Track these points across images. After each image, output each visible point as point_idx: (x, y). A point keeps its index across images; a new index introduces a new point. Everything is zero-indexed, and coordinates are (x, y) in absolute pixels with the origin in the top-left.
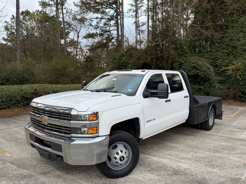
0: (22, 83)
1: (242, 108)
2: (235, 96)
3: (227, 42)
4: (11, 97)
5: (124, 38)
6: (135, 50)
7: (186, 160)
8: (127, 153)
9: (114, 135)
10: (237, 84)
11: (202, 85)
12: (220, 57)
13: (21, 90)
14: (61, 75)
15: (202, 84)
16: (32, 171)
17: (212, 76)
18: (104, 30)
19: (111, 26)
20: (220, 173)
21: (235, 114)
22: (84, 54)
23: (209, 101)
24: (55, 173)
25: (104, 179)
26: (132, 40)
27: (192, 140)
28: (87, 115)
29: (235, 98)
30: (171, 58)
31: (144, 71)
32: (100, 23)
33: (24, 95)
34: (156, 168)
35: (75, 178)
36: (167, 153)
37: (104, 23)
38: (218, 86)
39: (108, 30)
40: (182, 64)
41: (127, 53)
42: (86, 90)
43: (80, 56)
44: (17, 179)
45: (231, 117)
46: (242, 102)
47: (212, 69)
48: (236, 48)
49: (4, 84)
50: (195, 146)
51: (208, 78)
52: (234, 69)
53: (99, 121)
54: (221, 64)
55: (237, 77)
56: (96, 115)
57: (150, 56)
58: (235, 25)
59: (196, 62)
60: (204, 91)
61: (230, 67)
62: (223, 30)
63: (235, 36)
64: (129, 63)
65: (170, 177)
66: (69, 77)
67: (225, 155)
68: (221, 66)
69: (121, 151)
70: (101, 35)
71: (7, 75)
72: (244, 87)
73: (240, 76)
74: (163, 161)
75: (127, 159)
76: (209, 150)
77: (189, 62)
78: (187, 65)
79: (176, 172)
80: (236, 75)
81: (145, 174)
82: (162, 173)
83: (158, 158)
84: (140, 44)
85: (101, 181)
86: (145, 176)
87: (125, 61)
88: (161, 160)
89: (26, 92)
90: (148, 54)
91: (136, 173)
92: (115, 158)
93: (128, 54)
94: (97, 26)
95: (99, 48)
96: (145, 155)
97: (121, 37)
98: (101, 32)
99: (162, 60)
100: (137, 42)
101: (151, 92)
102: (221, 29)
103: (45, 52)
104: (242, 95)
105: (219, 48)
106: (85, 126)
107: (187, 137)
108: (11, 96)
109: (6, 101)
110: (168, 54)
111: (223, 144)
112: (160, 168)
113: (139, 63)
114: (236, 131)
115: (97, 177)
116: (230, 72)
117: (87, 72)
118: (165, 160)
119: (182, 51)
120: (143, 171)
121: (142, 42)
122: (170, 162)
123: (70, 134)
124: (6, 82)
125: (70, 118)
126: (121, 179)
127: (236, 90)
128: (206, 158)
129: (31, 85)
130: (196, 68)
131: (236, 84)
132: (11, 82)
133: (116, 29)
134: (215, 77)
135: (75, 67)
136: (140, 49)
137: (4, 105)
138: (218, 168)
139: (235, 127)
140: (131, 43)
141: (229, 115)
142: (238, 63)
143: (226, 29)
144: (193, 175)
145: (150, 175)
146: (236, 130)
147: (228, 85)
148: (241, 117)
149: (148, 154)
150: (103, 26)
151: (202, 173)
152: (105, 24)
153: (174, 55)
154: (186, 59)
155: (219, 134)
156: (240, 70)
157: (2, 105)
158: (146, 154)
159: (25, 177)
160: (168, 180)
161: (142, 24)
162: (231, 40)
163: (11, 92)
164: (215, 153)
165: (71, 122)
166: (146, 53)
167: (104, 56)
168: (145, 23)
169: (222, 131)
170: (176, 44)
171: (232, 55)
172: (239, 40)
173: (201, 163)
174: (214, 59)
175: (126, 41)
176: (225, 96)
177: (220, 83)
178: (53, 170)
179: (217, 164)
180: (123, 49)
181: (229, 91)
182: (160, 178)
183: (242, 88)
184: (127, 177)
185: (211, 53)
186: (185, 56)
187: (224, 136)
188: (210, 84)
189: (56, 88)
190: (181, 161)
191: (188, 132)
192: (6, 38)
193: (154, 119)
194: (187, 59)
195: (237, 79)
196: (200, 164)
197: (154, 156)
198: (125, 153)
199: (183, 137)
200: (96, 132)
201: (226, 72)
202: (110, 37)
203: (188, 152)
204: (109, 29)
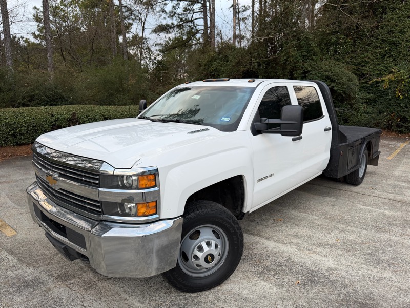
0: (55, 103)
1: (403, 145)
2: (389, 125)
3: (382, 35)
4: (35, 126)
5: (216, 30)
6: (233, 50)
7: (328, 249)
8: (219, 247)
9: (194, 212)
10: (395, 104)
11: (337, 106)
12: (368, 60)
13: (51, 114)
14: (116, 91)
15: (337, 104)
16: (43, 271)
17: (356, 93)
18: (184, 19)
19: (195, 11)
20: (399, 282)
21: (393, 155)
22: (153, 58)
23: (362, 136)
24: (85, 275)
25: (173, 295)
26: (227, 34)
27: (332, 205)
28: (134, 175)
29: (388, 127)
30: (291, 62)
31: (254, 81)
32: (177, 7)
33: (56, 123)
34: (273, 267)
35: (119, 290)
36: (291, 232)
37: (184, 8)
38: (364, 108)
39: (190, 19)
40: (308, 72)
41: (219, 54)
42: (144, 118)
43: (147, 60)
44: (11, 290)
45: (388, 161)
46: (400, 134)
47: (356, 80)
48: (396, 46)
49: (27, 106)
50: (339, 218)
51: (349, 96)
52: (392, 81)
53: (160, 188)
54: (370, 72)
55: (397, 93)
56: (152, 176)
57: (256, 60)
58: (398, 6)
59: (330, 70)
60: (340, 116)
61: (385, 77)
62: (377, 16)
63: (397, 26)
64: (223, 72)
65: (303, 291)
66: (128, 93)
67: (397, 239)
68: (370, 75)
69: (208, 244)
70: (179, 26)
71: (30, 90)
72: (406, 109)
73: (402, 92)
74: (285, 249)
75: (220, 257)
76: (366, 227)
77: (320, 68)
78: (316, 74)
79: (312, 278)
80: (395, 90)
81: (254, 282)
82: (286, 280)
83: (276, 244)
84: (241, 42)
85: (169, 300)
86: (254, 287)
87: (216, 68)
88: (281, 247)
89: (58, 118)
90: (253, 56)
91: (235, 280)
92: (196, 257)
93: (221, 56)
94: (172, 12)
95: (176, 47)
96: (252, 236)
97: (210, 30)
98: (179, 22)
99: (276, 65)
100: (235, 37)
101: (267, 124)
102: (374, 13)
103: (93, 53)
104: (401, 123)
105: (368, 45)
106: (130, 199)
107: (321, 199)
108: (35, 124)
109: (27, 132)
110: (285, 55)
111: (388, 213)
112: (282, 266)
113: (238, 71)
114: (403, 186)
115: (162, 288)
116: (386, 86)
117: (158, 85)
118: (289, 247)
119: (308, 51)
120: (249, 274)
121: (243, 38)
122: (298, 252)
123: (99, 213)
124: (29, 101)
125: (98, 182)
126: (207, 293)
127: (392, 115)
128: (363, 243)
129: (66, 106)
130: (330, 78)
131: (393, 106)
132: (37, 102)
133: (203, 17)
134: (360, 93)
135: (137, 78)
136: (241, 48)
137: (24, 139)
138: (391, 268)
139: (399, 179)
140: (225, 38)
141: (385, 157)
142: (400, 71)
143: (382, 14)
144: (346, 287)
145: (263, 283)
146: (403, 184)
147: (381, 106)
148: (405, 159)
149: (256, 233)
150: (183, 12)
151: (363, 280)
152: (186, 10)
153: (296, 58)
154: (315, 65)
155: (376, 191)
156: (403, 82)
157: (21, 138)
158: (254, 234)
159: (27, 285)
160: (300, 298)
161: (244, 8)
162: (390, 32)
163: (34, 119)
164: (378, 232)
165: (101, 189)
166: (250, 53)
167: (184, 61)
168: (248, 7)
169: (380, 187)
170: (298, 39)
171: (389, 57)
172: (404, 32)
173: (357, 257)
174: (359, 64)
175: (218, 34)
176: (373, 124)
177: (367, 103)
178: (81, 269)
179: (387, 258)
180: (214, 48)
181: (381, 116)
182: (283, 291)
183: (404, 111)
184: (219, 288)
185: (354, 55)
186: (312, 59)
187: (385, 197)
188: (351, 105)
189: (107, 111)
190: (318, 250)
191: (322, 187)
192: (37, 33)
193: (271, 175)
194: (317, 63)
195: (397, 96)
196: (355, 259)
197: (267, 239)
198: (216, 246)
199: (315, 199)
200: (155, 212)
201: (379, 86)
202: (194, 31)
203: (329, 231)
204: (192, 17)
